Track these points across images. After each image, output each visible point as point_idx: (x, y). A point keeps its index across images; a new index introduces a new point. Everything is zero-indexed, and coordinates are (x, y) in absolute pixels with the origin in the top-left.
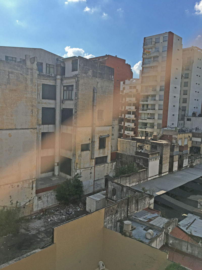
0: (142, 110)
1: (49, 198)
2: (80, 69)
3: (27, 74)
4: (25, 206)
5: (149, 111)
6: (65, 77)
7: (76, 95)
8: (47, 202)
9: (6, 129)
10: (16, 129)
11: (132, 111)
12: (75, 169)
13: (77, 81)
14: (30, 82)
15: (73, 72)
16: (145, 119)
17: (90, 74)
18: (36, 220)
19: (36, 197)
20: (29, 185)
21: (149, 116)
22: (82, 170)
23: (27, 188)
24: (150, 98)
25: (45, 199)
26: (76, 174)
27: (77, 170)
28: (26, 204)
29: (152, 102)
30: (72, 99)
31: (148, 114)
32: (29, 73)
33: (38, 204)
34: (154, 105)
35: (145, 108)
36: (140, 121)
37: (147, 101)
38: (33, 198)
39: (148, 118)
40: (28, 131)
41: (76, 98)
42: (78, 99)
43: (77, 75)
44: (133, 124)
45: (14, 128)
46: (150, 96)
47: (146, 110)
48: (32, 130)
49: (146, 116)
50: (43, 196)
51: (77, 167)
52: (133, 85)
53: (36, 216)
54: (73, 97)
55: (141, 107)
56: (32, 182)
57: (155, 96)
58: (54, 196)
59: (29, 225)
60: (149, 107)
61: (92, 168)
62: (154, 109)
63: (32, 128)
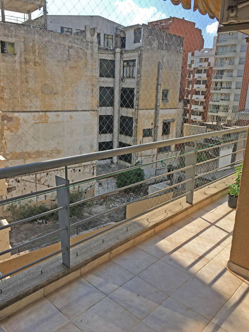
0: (215, 89)
1: (110, 185)
2: (144, 40)
3: (87, 48)
4: (86, 191)
5: (223, 91)
6: (125, 50)
7: (139, 72)
8: (108, 189)
9: (67, 111)
10: (76, 111)
11: (202, 91)
12: (136, 156)
13: (140, 54)
14: (90, 57)
15: (135, 44)
16: (218, 101)
17: (155, 46)
18: (97, 206)
19: (97, 183)
20: (90, 171)
21: (223, 97)
22: (143, 158)
23: (88, 173)
24: (225, 73)
25: (105, 186)
26: (137, 161)
27: (138, 157)
28: (87, 189)
29: (228, 79)
30: (134, 76)
31: (222, 94)
32: (89, 47)
33: (99, 190)
34: (230, 83)
35: (219, 86)
36: (210, 103)
37: (221, 78)
38: (93, 184)
39: (222, 100)
40: (89, 113)
41: (139, 75)
42: (141, 76)
43: (140, 47)
44: (202, 107)
45: (75, 110)
46: (226, 71)
47: (220, 89)
48: (92, 112)
49: (219, 97)
50: (104, 183)
51: (138, 154)
52: (204, 58)
53: (97, 202)
54: (135, 74)
55: (213, 86)
56: (93, 168)
57: (232, 71)
58: (115, 184)
59: (92, 210)
60: (224, 85)
61: (154, 156)
62: (230, 88)
63: (92, 110)
